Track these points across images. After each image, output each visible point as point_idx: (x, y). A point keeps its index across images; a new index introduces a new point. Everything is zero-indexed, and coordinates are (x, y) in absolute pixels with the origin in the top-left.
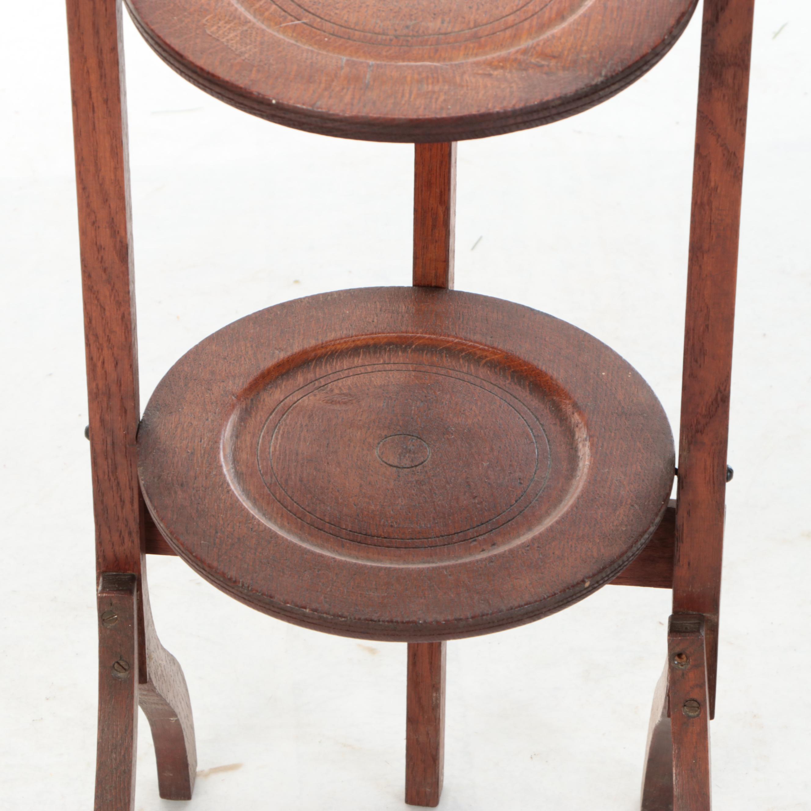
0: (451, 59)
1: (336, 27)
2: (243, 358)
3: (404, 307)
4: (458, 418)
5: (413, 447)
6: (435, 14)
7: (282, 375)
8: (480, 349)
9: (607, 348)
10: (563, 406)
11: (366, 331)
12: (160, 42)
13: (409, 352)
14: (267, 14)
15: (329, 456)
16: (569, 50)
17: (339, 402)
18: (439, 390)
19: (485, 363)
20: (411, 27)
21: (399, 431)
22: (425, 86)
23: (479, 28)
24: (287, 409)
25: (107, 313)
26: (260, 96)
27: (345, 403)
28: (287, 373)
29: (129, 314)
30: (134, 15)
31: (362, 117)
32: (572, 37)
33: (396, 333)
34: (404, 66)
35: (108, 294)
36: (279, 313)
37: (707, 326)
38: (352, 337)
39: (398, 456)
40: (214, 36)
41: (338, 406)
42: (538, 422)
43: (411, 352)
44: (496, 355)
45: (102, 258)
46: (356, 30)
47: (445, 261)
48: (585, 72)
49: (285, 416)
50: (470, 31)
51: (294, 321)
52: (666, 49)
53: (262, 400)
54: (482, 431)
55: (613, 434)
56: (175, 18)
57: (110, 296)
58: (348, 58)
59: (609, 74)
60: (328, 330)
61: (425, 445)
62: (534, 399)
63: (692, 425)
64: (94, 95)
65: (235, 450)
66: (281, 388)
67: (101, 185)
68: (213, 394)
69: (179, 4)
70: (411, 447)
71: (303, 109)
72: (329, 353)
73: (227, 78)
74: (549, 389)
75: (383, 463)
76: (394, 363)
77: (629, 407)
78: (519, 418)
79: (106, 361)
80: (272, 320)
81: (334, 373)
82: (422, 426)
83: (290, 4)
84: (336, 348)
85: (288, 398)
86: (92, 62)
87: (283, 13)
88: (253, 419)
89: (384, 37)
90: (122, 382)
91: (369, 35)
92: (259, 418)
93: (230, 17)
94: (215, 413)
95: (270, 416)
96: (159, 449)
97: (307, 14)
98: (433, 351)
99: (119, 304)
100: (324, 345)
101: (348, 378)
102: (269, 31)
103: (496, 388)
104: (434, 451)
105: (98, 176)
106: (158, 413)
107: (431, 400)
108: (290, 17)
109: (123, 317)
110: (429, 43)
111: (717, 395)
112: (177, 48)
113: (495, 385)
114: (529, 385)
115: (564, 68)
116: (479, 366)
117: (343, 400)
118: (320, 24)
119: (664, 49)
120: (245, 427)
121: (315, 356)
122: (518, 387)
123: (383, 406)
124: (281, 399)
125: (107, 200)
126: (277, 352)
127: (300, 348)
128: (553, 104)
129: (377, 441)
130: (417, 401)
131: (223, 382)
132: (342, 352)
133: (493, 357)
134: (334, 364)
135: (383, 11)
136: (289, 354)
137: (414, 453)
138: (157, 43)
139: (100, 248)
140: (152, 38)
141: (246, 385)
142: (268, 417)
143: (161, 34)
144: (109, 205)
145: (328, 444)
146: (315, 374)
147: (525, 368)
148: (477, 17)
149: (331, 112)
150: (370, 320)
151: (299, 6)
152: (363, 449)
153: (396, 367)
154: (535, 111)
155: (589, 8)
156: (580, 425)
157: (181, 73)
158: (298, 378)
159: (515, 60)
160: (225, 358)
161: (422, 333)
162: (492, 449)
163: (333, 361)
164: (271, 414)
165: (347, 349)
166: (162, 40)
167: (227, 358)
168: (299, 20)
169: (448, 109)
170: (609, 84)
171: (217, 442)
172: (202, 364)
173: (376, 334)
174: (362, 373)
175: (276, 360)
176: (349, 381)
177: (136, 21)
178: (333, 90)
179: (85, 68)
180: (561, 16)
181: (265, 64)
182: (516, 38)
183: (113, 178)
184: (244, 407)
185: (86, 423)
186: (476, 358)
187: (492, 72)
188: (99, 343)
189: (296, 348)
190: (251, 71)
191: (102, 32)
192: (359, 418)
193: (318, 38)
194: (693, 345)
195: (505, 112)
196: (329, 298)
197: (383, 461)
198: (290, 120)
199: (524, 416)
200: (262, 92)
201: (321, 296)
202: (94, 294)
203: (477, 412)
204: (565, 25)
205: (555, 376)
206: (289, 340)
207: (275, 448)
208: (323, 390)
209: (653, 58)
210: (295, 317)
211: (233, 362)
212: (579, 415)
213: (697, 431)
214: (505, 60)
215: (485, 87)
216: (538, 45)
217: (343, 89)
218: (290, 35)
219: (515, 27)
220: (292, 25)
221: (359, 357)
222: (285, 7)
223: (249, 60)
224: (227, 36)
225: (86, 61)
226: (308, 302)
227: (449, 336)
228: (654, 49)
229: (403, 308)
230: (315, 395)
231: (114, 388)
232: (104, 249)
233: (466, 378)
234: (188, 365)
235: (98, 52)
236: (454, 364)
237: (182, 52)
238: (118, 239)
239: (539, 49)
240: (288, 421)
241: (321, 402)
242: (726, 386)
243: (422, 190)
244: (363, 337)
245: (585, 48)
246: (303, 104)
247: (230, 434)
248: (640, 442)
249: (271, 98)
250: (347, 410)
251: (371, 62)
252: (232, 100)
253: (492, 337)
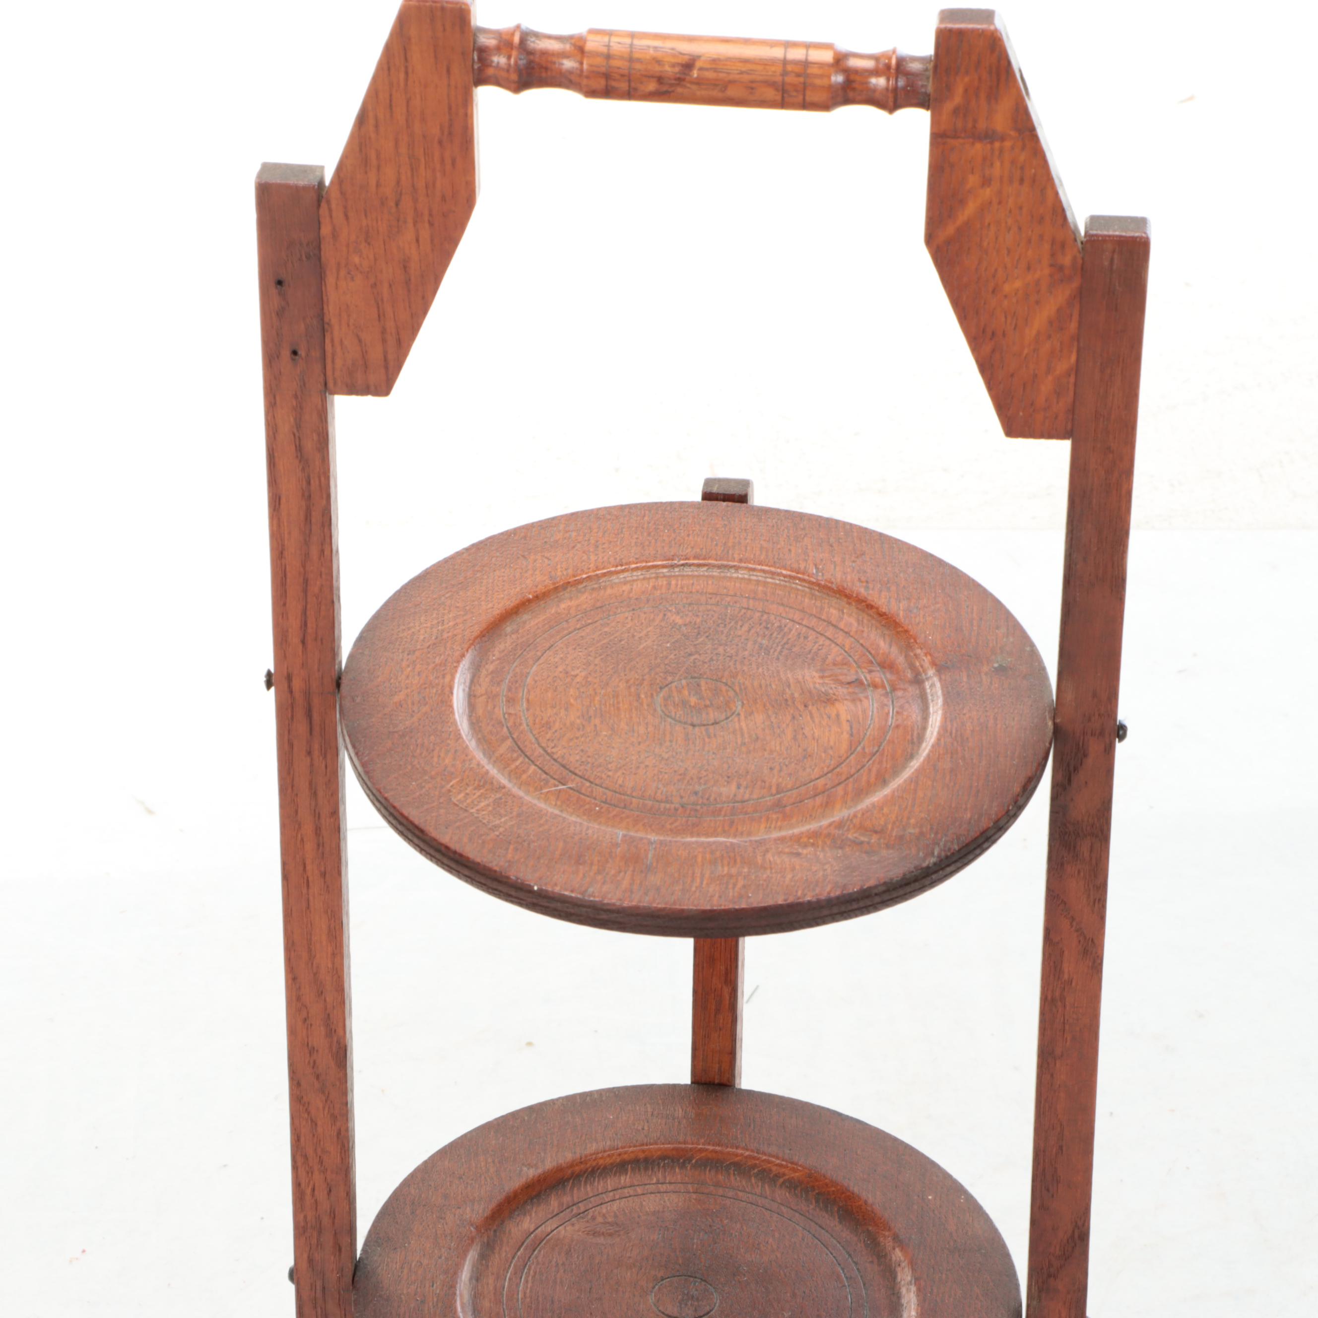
0: (749, 834)
1: (609, 793)
2: (483, 1177)
3: (680, 1110)
4: (751, 1255)
5: (696, 1292)
6: (728, 777)
7: (532, 1199)
8: (776, 1165)
9: (933, 1164)
10: (882, 1239)
11: (635, 1142)
12: (395, 813)
13: (689, 1168)
14: (524, 777)
15: (593, 1304)
16: (894, 823)
17: (603, 1234)
18: (727, 1218)
19: (784, 1183)
20: (700, 794)
21: (678, 1271)
22: (720, 868)
23: (782, 795)
24: (538, 1243)
25: (320, 1130)
26: (519, 881)
27: (611, 1235)
28: (538, 1195)
29: (347, 1130)
30: (363, 779)
31: (644, 907)
32: (897, 808)
33: (673, 1144)
34: (693, 843)
35: (321, 1106)
36: (526, 1118)
37: (1061, 1148)
38: (617, 1149)
39: (678, 1304)
40: (461, 805)
41: (602, 1238)
42: (850, 1259)
43: (691, 1169)
44: (796, 1172)
45: (315, 1062)
46: (633, 797)
47: (731, 1053)
48: (914, 851)
49: (536, 1252)
50: (772, 798)
51: (546, 1129)
52: (1011, 822)
53: (507, 1232)
54: (781, 1271)
55: (944, 1276)
56: (414, 783)
57: (324, 1108)
58: (625, 832)
59: (943, 854)
60: (587, 1141)
61: (712, 1289)
62: (845, 1230)
63: (1042, 1269)
64: (309, 867)
65: (475, 1297)
66: (531, 1215)
67: (315, 974)
68: (446, 1224)
69: (418, 766)
70: (694, 1292)
71: (571, 897)
72: (590, 1170)
73: (478, 860)
74: (863, 1216)
75: (659, 1314)
76: (670, 1183)
77: (963, 1241)
78: (827, 1254)
79: (316, 1188)
80: (518, 1128)
81: (596, 1196)
82: (707, 1265)
83: (553, 765)
84: (598, 1164)
85: (540, 1229)
86: (308, 829)
87: (544, 776)
88: (497, 1256)
89: (668, 806)
90: (337, 1213)
91: (650, 803)
92: (504, 1255)
93: (480, 781)
94: (450, 1249)
95: (517, 1252)
96: (380, 1296)
97: (573, 776)
98: (718, 1167)
99: (334, 1118)
100: (583, 1160)
101: (614, 1202)
102: (528, 798)
103: (797, 1215)
104: (723, 1297)
105: (312, 964)
106: (379, 1249)
107: (718, 1230)
108: (552, 781)
109: (339, 1133)
110: (723, 813)
111: (1073, 1232)
112: (416, 822)
113: (796, 1211)
114: (838, 1211)
115: (888, 846)
116: (775, 1186)
117: (608, 1231)
118: (589, 790)
119: (1008, 822)
120: (488, 1266)
121: (573, 1173)
122: (824, 1214)
123: (658, 1238)
124: (532, 1230)
125: (322, 993)
126: (525, 1169)
127: (555, 1164)
128: (876, 891)
129: (651, 1285)
130: (699, 1232)
131: (459, 1208)
132: (605, 1168)
133: (792, 1175)
134: (596, 1184)
135: (666, 773)
136: (540, 1171)
137: (698, 1299)
138: (391, 814)
139: (312, 1051)
140: (386, 808)
141: (488, 1213)
142: (516, 1253)
143: (396, 804)
144: (325, 999)
145: (590, 1289)
146: (573, 1197)
147: (833, 1189)
148: (780, 780)
149: (606, 901)
150: (640, 1128)
151: (564, 766)
152: (634, 1296)
153: (672, 1187)
154: (854, 900)
155: (916, 770)
156: (903, 1265)
157: (421, 850)
158: (552, 1202)
159: (828, 835)
160: (460, 1178)
161: (703, 1144)
162: (794, 1295)
163: (594, 1180)
164: (519, 1249)
165: (612, 1164)
166: (398, 811)
167: (464, 1177)
168: (564, 785)
169: (749, 897)
170: (943, 866)
171: (453, 1286)
172: (433, 1185)
173: (647, 1145)
174: (630, 1196)
175: (524, 1180)
176: (615, 1206)
177: (365, 787)
178: (607, 874)
179: (299, 836)
180: (882, 780)
181: (524, 841)
182: (828, 805)
183: (330, 965)
184: (485, 1240)
185: (291, 1262)
186: (772, 1175)
187: (800, 850)
188: (308, 1165)
189: (549, 1164)
190: (507, 849)
191: (320, 793)
192: (628, 1255)
193: (587, 807)
194: (1044, 1170)
195: (819, 901)
196: (588, 1099)
197: (660, 1311)
198: (555, 910)
199: (833, 1252)
200: (521, 875)
201: (578, 1097)
202: (304, 1105)
203: (775, 1247)
204: (887, 791)
205: (870, 1201)
206: (539, 1153)
207: (525, 1293)
208: (583, 1218)
209: (994, 834)
210: (547, 1123)
211: (470, 1182)
212: (901, 1251)
213: (1049, 1276)
214: (815, 834)
215: (793, 869)
216: (855, 816)
217: (620, 872)
218: (554, 803)
219: (826, 793)
220: (556, 790)
221: (626, 1174)
222: (546, 768)
223: (504, 835)
224: (477, 805)
225: (300, 828)
226: (563, 1104)
227: (737, 1148)
228: (996, 822)
229: (680, 1113)
230: (573, 1225)
231: (326, 1221)
232: (317, 1051)
233: (759, 1202)
234: (416, 1186)
235: (315, 816)
236: (744, 1183)
237: (422, 826)
238: (335, 1039)
239: (856, 821)
240: (540, 1259)
241: (580, 1233)
242: (1085, 1221)
243: (703, 968)
244: (631, 1149)
245: (912, 821)
246: (572, 891)
247: (468, 1275)
248: (977, 1286)
249: (532, 884)
250: (613, 1244)
251: (653, 837)
252: (485, 885)
253: (790, 1150)
